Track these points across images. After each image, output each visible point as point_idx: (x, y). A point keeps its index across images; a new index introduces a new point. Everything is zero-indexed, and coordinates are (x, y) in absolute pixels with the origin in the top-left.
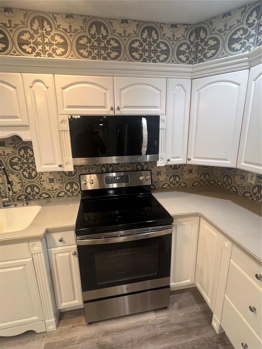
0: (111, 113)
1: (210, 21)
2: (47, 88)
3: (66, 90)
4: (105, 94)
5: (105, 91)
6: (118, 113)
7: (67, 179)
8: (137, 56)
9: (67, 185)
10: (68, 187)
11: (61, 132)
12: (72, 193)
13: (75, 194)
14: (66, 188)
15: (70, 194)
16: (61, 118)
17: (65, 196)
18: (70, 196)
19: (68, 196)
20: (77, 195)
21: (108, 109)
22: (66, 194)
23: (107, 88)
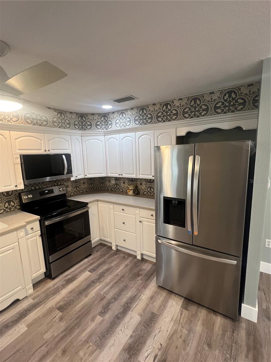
0: (45, 153)
1: (87, 114)
2: (5, 138)
3: (18, 140)
4: (41, 143)
5: (40, 141)
6: (48, 153)
7: (5, 199)
8: (56, 125)
9: (5, 204)
10: (7, 205)
11: (15, 165)
12: (10, 209)
13: (12, 209)
14: (4, 206)
15: (9, 210)
16: (15, 156)
17: (5, 212)
18: (9, 211)
19: (7, 212)
20: (14, 210)
21: (43, 151)
22: (5, 210)
23: (41, 139)
